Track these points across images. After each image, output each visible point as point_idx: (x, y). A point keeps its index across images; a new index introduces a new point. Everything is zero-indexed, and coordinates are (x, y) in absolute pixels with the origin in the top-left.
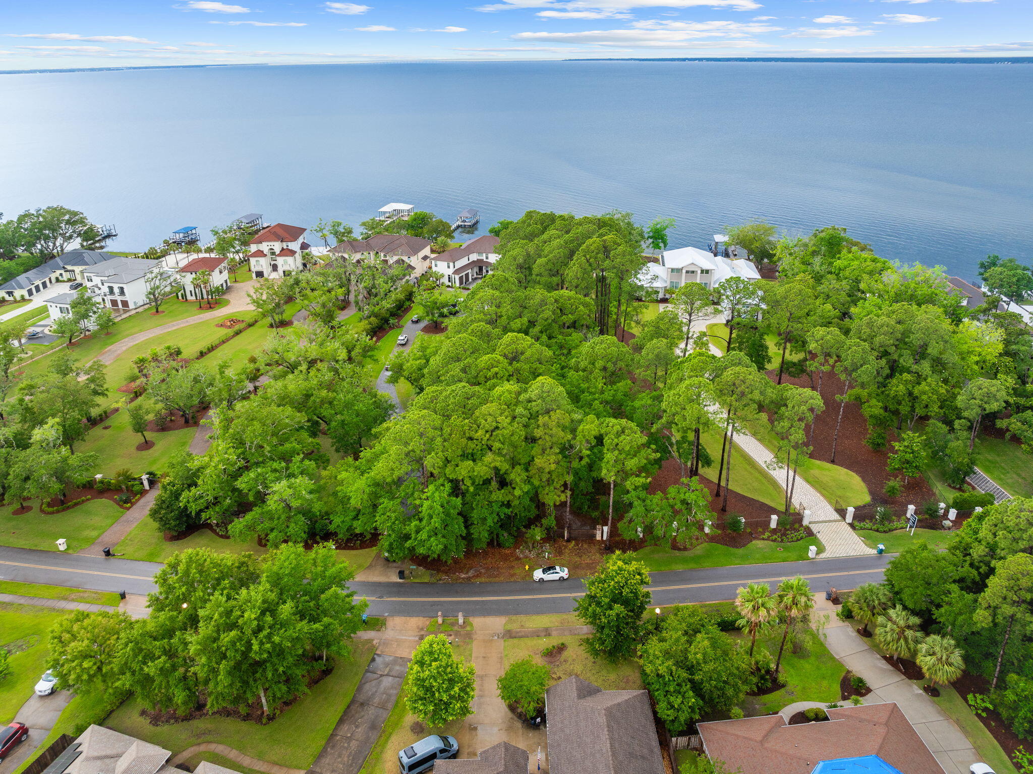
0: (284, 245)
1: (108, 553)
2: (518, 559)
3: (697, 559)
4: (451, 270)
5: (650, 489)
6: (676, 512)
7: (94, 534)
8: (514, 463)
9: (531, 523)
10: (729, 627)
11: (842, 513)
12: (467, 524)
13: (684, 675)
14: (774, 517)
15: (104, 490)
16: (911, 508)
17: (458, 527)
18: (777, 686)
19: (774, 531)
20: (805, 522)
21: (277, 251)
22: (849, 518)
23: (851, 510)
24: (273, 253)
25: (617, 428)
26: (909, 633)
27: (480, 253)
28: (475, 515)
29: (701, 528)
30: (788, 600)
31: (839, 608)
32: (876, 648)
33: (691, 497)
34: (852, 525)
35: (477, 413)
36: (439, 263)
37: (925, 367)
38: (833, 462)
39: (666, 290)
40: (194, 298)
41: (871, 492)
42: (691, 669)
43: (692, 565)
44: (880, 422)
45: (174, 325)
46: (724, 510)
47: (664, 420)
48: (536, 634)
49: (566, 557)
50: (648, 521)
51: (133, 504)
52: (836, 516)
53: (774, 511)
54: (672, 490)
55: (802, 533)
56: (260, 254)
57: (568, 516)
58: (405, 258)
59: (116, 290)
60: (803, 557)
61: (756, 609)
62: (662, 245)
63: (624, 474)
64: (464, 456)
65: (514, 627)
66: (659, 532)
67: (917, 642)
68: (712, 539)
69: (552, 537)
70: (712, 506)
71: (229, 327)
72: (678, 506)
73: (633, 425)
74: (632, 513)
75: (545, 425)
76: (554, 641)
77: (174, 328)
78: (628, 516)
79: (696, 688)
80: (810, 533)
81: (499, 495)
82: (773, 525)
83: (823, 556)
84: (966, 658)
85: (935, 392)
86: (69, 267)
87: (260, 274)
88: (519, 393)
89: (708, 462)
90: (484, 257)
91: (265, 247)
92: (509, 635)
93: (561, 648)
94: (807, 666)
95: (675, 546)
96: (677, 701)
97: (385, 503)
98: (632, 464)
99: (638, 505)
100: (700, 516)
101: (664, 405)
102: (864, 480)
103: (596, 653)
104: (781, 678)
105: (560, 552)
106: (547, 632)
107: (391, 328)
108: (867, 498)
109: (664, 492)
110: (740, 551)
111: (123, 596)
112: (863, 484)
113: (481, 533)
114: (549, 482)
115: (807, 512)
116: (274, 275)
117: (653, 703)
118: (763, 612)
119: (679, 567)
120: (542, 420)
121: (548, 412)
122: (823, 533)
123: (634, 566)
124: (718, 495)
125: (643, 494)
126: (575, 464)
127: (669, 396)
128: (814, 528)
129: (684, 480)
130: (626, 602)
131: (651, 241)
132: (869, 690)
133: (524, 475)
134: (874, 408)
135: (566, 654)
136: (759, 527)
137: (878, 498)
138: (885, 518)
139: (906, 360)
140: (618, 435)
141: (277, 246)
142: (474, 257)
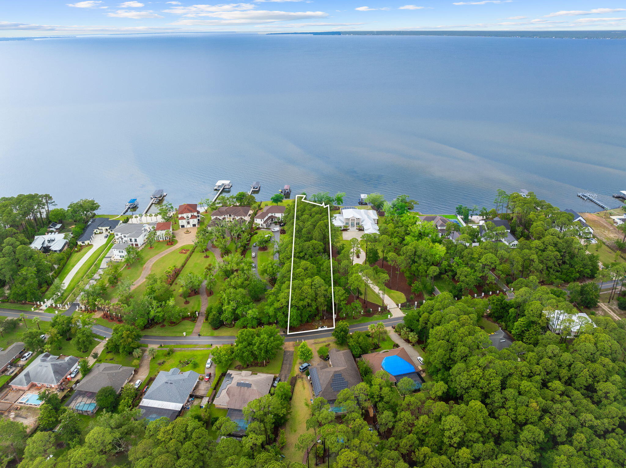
0: (192, 214)
1: (199, 335)
2: (313, 325)
3: (360, 321)
4: (263, 222)
5: (347, 304)
6: (354, 309)
7: (191, 330)
8: (312, 300)
9: (315, 316)
10: (369, 336)
11: (398, 305)
12: (302, 317)
13: (358, 345)
14: (380, 308)
15: (185, 318)
16: (416, 302)
17: (300, 318)
18: (379, 347)
19: (380, 312)
20: (388, 309)
21: (190, 216)
22: (400, 307)
23: (400, 304)
24: (188, 217)
25: (338, 290)
26: (407, 333)
27: (272, 213)
28: (303, 315)
29: (360, 313)
30: (379, 327)
31: (395, 330)
32: (402, 338)
33: (357, 305)
34: (400, 309)
35: (302, 289)
36: (257, 219)
37: (421, 261)
38: (397, 290)
39: (344, 226)
40: (162, 239)
41: (407, 299)
42: (359, 344)
43: (358, 323)
44: (410, 278)
45: (163, 254)
46: (366, 307)
47: (349, 285)
48: (322, 342)
49: (326, 323)
50: (347, 312)
51: (196, 321)
52: (397, 306)
53: (379, 306)
54: (352, 304)
55: (387, 312)
56: (183, 218)
57: (325, 313)
58: (243, 217)
59: (133, 240)
60: (387, 318)
61: (372, 330)
62: (341, 203)
63: (340, 301)
64: (300, 300)
65: (316, 341)
66: (350, 315)
67: (409, 334)
68: (363, 315)
69: (322, 319)
70: (363, 307)
71: (185, 253)
72: (354, 308)
73: (341, 288)
74: (343, 310)
75: (320, 290)
76: (327, 343)
77: (164, 255)
78: (341, 311)
79: (360, 347)
80: (389, 311)
81: (309, 309)
82: (379, 310)
83: (392, 317)
84: (418, 337)
85: (424, 269)
86: (100, 228)
87: (183, 226)
88: (312, 282)
89: (361, 294)
90: (273, 214)
91: (185, 215)
92: (315, 343)
93: (329, 345)
94: (386, 343)
95: (354, 318)
96: (357, 350)
97: (279, 314)
98: (342, 298)
99: (344, 308)
100: (360, 310)
101: (349, 281)
102: (405, 295)
103: (338, 344)
104: (380, 346)
105: (324, 323)
106: (325, 342)
107: (247, 250)
108: (405, 301)
109: (350, 304)
110: (371, 318)
111: (212, 345)
112: (405, 297)
113: (305, 319)
114: (321, 304)
115: (388, 306)
116: (189, 226)
117: (352, 352)
118: (374, 330)
119: (355, 324)
120: (319, 289)
121: (320, 287)
122: (392, 311)
123: (345, 323)
124: (365, 303)
125: (345, 305)
126: (327, 299)
127: (350, 279)
128: (390, 310)
129: (355, 301)
130: (344, 331)
131: (336, 201)
132: (399, 346)
133: (315, 303)
134: (407, 274)
135: (330, 346)
136: (375, 311)
137: (408, 300)
138: (410, 306)
139: (416, 259)
140: (338, 292)
141: (190, 215)
142: (270, 215)
